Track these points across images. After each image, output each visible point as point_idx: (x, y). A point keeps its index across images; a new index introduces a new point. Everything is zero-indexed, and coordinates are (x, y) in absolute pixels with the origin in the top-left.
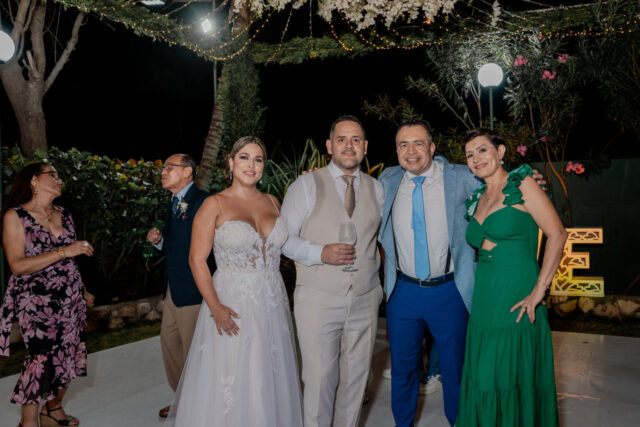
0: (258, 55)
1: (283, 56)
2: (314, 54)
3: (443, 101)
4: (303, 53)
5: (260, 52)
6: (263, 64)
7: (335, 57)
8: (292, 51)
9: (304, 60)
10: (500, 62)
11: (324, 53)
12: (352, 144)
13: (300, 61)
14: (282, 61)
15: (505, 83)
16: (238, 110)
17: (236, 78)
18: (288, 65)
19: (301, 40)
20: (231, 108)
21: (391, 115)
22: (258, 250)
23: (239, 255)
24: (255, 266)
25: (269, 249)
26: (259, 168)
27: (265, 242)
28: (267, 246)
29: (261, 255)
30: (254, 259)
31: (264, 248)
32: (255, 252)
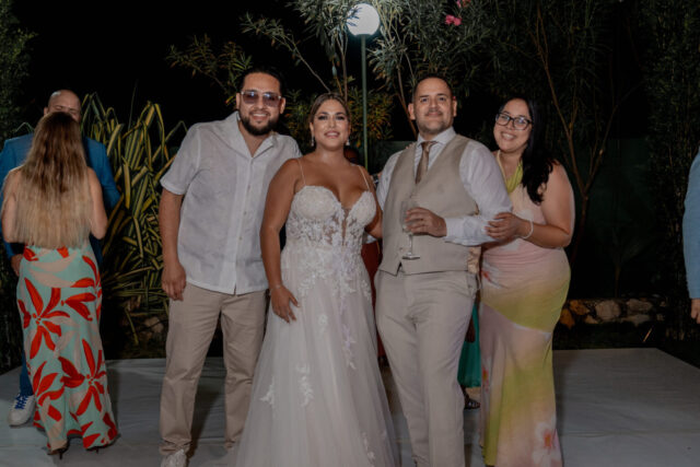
3: (295, 51)
12: (436, 103)
21: (211, 67)
22: (337, 223)
23: (315, 226)
24: (330, 242)
25: (351, 225)
26: (342, 125)
27: (346, 216)
28: (349, 219)
29: (340, 229)
30: (331, 232)
31: (344, 222)
32: (333, 224)
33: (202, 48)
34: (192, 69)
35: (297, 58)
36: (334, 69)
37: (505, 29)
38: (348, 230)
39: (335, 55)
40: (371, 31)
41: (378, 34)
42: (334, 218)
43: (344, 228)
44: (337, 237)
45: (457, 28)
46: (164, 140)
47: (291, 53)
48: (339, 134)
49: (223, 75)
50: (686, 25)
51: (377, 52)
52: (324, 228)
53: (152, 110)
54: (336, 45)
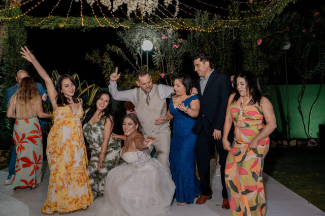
0: (27, 22)
1: (43, 24)
2: (61, 25)
3: (124, 56)
4: (55, 24)
5: (28, 20)
6: (30, 27)
7: (73, 28)
8: (48, 22)
9: (55, 28)
10: (152, 41)
11: (67, 26)
13: (53, 28)
14: (42, 27)
15: (154, 50)
16: (15, 51)
17: (13, 32)
18: (45, 30)
19: (54, 17)
20: (10, 49)
21: (99, 61)
33: (96, 53)
34: (93, 61)
35: (125, 59)
36: (137, 62)
37: (194, 49)
39: (137, 57)
40: (150, 49)
45: (177, 49)
46: (80, 85)
49: (103, 63)
50: (254, 47)
51: (154, 56)
53: (75, 76)
54: (138, 54)
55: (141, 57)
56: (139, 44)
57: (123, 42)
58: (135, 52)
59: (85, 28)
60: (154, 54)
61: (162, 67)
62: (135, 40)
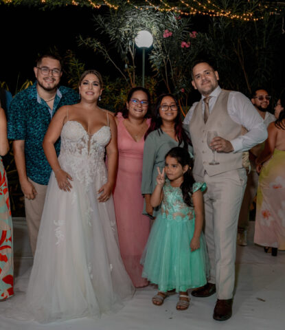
3: (107, 55)
10: (150, 30)
22: (85, 143)
23: (72, 144)
24: (80, 153)
25: (93, 144)
26: (96, 89)
27: (90, 138)
28: (92, 141)
29: (87, 146)
30: (81, 148)
31: (89, 142)
32: (82, 143)
35: (107, 59)
36: (126, 65)
38: (92, 147)
39: (126, 58)
40: (148, 46)
41: (152, 48)
42: (83, 139)
43: (89, 145)
44: (85, 150)
47: (104, 56)
48: (94, 93)
51: (152, 57)
52: (77, 145)
53: (28, 84)
54: (129, 53)
55: (133, 58)
56: (131, 36)
57: (105, 32)
58: (124, 49)
59: (46, 6)
60: (153, 54)
61: (164, 74)
62: (124, 30)
